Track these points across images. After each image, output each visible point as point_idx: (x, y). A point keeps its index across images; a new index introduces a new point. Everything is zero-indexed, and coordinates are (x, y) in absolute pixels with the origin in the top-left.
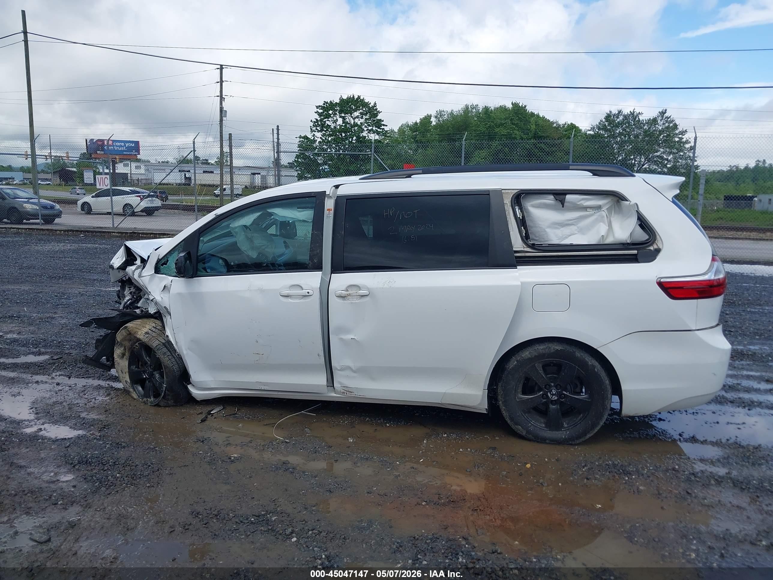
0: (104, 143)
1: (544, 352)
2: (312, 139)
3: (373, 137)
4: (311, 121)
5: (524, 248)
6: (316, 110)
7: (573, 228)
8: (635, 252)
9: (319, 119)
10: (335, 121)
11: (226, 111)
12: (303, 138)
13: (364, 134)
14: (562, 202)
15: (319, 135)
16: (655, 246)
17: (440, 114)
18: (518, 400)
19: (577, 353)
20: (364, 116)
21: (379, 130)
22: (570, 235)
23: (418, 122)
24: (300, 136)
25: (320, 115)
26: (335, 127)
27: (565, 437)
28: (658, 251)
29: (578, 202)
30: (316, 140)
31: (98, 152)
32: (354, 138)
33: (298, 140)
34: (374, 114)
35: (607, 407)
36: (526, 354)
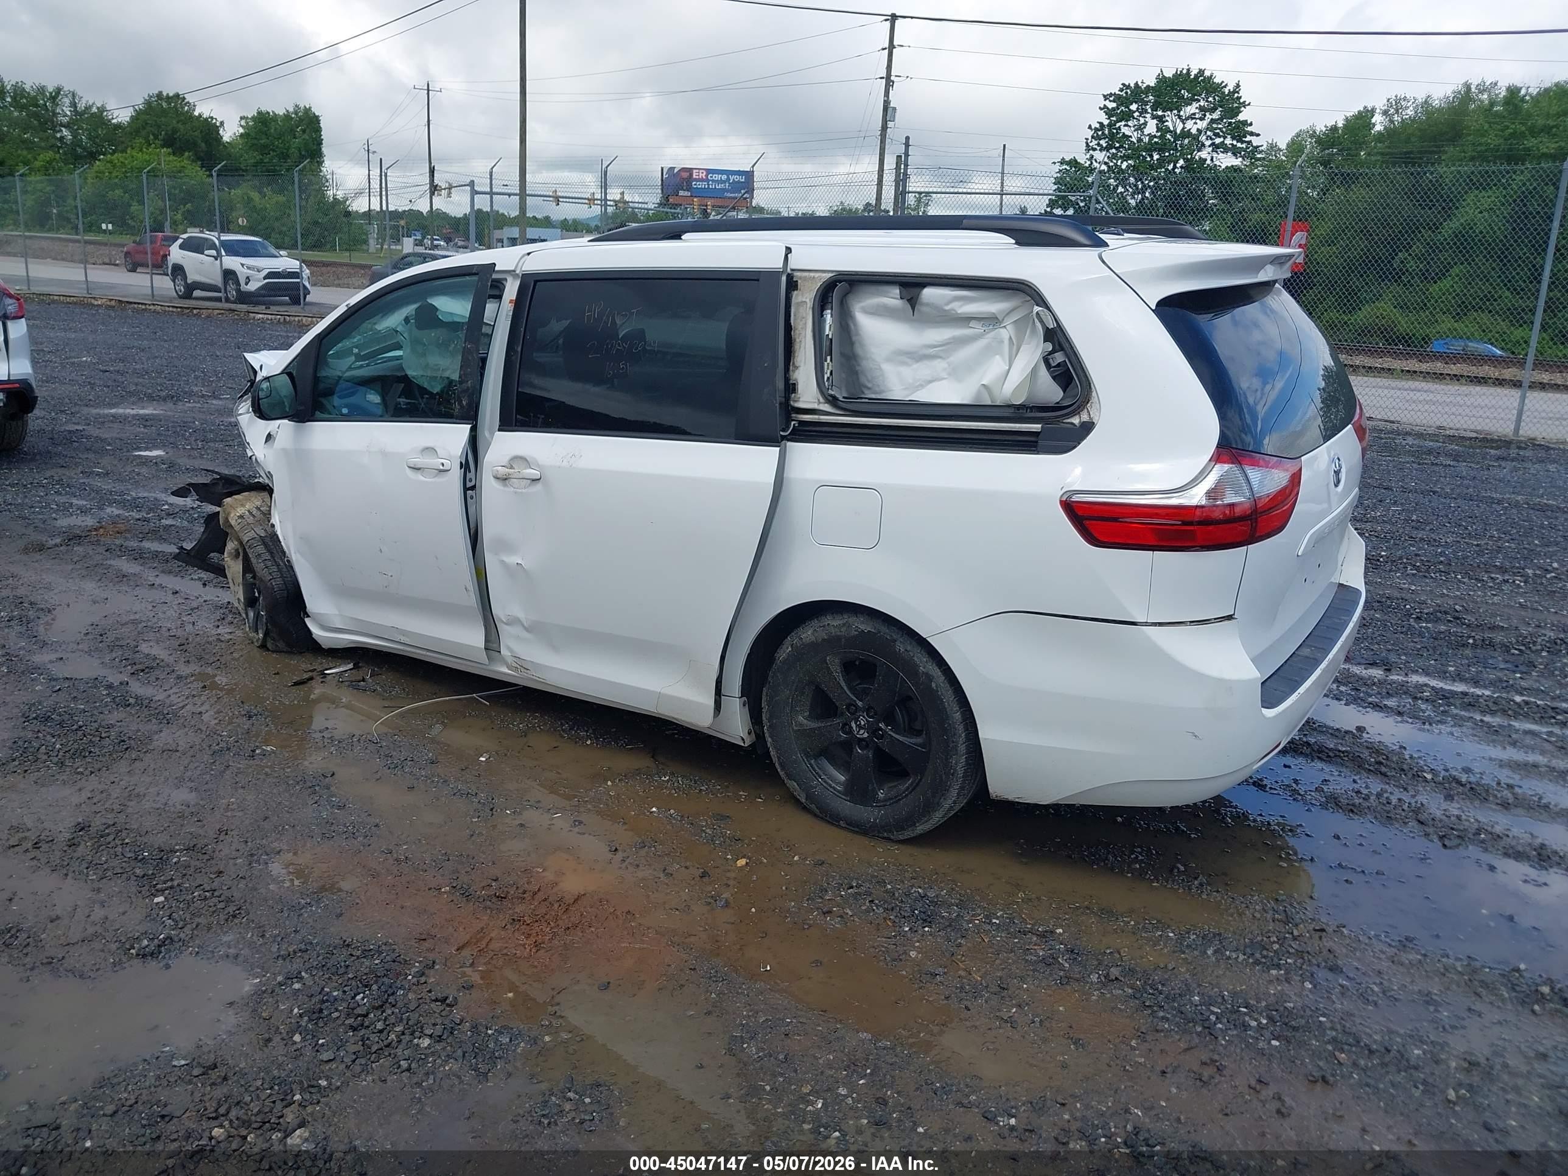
0: (691, 175)
1: (839, 633)
2: (1087, 165)
3: (1226, 161)
4: (1090, 127)
5: (819, 403)
6: (1102, 102)
7: (939, 365)
8: (1036, 427)
9: (1106, 122)
10: (1140, 128)
11: (894, 109)
12: (1069, 163)
13: (1204, 154)
14: (913, 302)
15: (1100, 156)
16: (1085, 417)
17: (1397, 104)
18: (795, 728)
19: (898, 643)
20: (1207, 114)
21: (1239, 145)
22: (930, 382)
23: (1340, 125)
24: (1063, 159)
25: (1109, 113)
26: (1140, 140)
27: (875, 820)
28: (1088, 427)
29: (947, 304)
30: (1095, 168)
31: (681, 193)
32: (1181, 162)
33: (1057, 167)
34: (1232, 109)
35: (955, 770)
36: (808, 633)
